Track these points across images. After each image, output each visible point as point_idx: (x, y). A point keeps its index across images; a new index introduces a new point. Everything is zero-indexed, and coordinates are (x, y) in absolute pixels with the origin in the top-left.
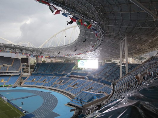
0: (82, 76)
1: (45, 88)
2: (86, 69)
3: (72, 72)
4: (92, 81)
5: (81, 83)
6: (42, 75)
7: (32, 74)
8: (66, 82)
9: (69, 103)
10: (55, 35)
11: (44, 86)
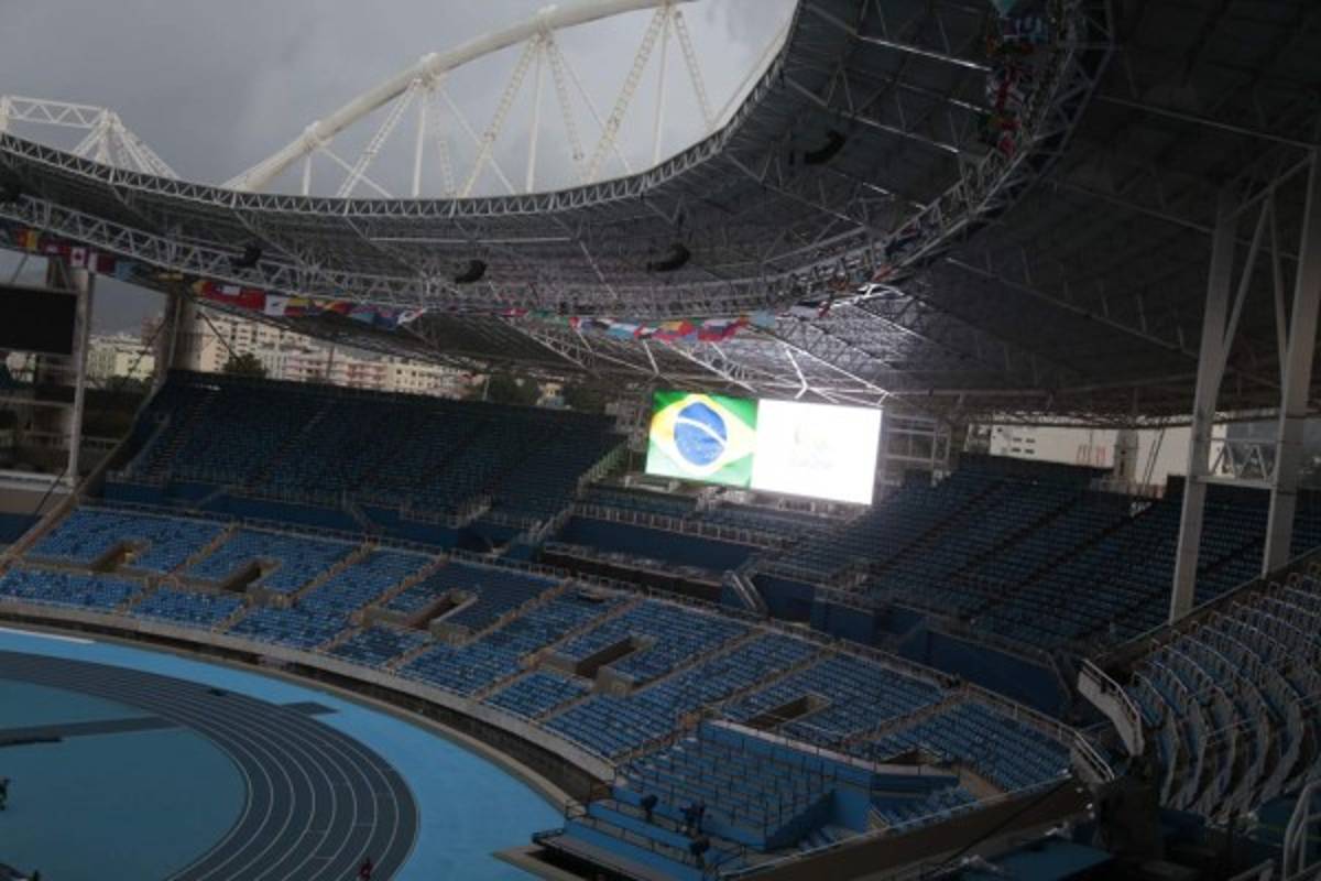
0: (692, 573)
1: (252, 658)
2: (741, 498)
3: (571, 509)
4: (799, 632)
5: (682, 640)
6: (226, 508)
7: (98, 491)
8: (503, 619)
9: (553, 842)
10: (427, 80)
11: (237, 629)
